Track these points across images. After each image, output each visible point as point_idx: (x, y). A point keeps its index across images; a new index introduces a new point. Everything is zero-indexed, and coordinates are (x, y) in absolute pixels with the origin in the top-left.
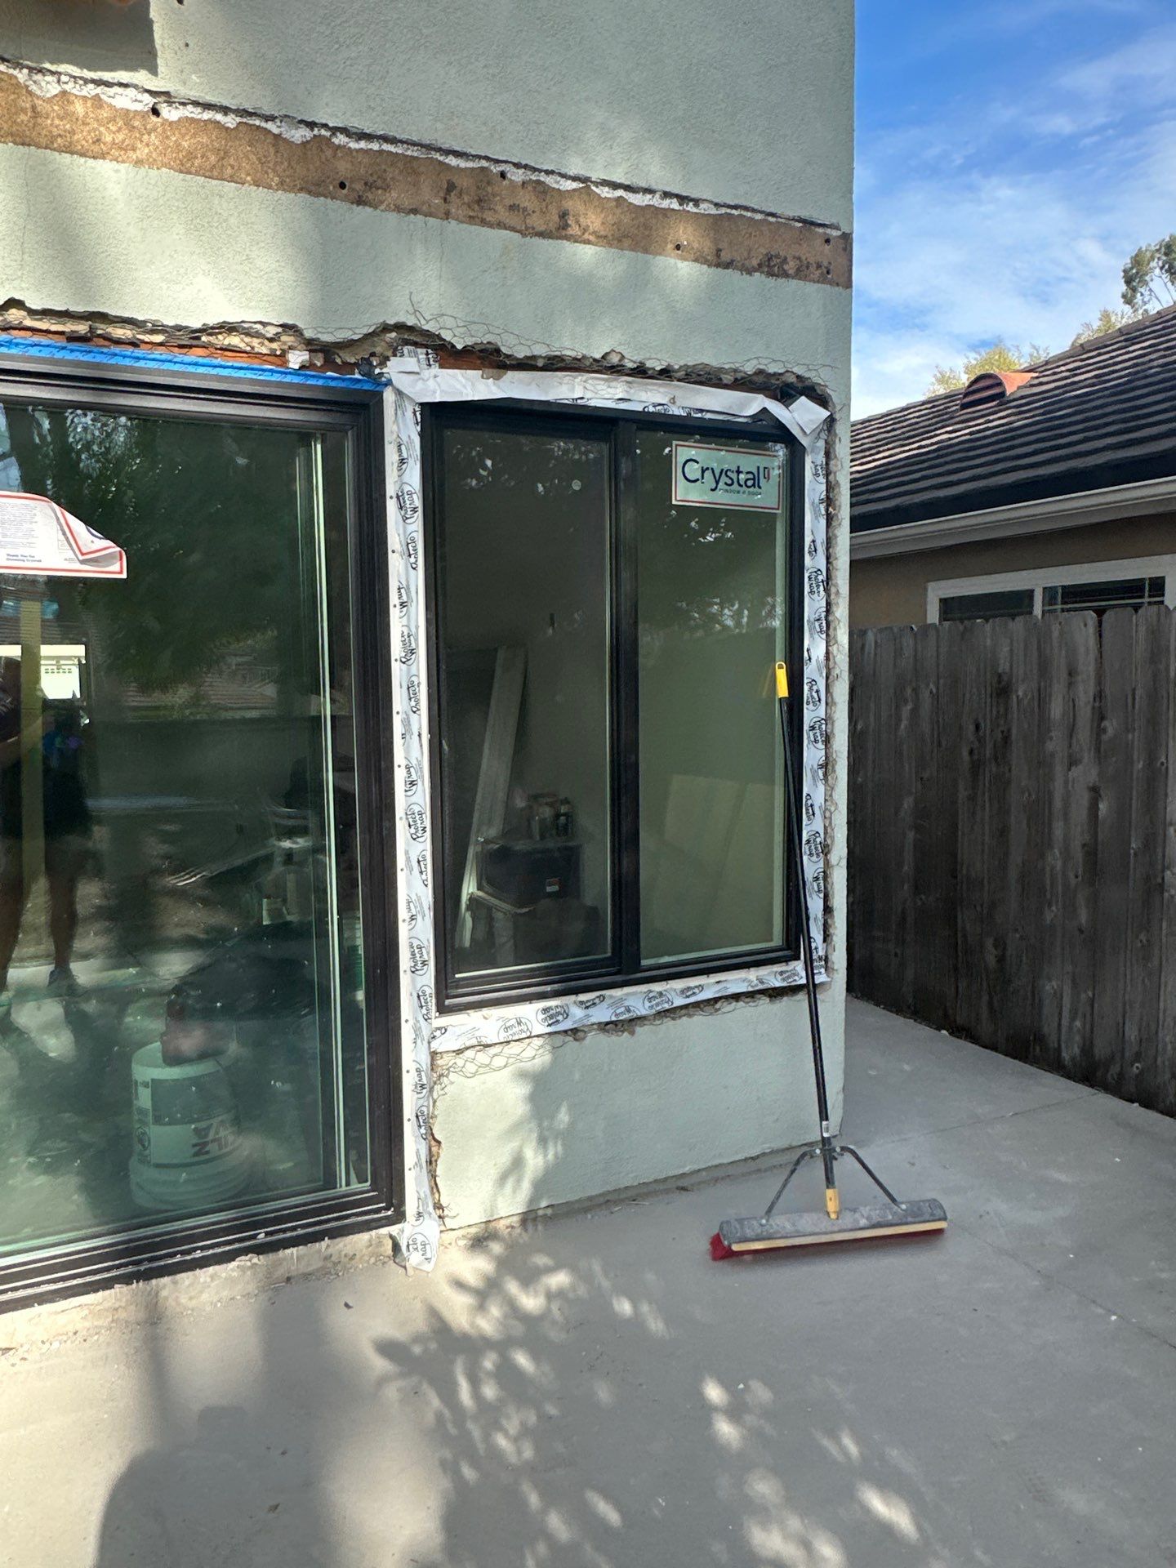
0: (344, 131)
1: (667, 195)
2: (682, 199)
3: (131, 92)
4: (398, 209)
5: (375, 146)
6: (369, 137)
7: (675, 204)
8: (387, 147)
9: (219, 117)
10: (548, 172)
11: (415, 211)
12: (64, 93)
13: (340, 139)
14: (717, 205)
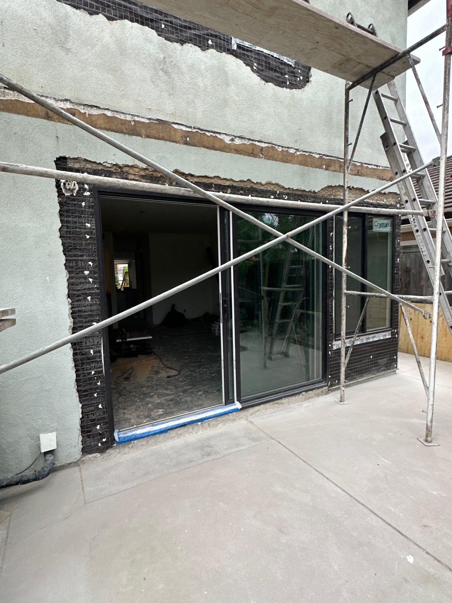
0: (324, 155)
1: (375, 165)
2: (377, 166)
3: (292, 149)
4: (332, 171)
5: (329, 158)
6: (328, 156)
7: (375, 167)
8: (331, 158)
9: (305, 153)
10: (356, 162)
11: (335, 171)
12: (282, 150)
13: (324, 157)
14: (383, 167)
